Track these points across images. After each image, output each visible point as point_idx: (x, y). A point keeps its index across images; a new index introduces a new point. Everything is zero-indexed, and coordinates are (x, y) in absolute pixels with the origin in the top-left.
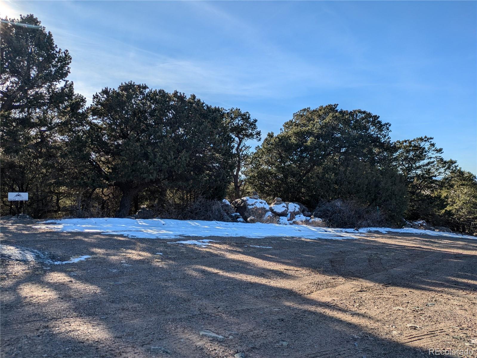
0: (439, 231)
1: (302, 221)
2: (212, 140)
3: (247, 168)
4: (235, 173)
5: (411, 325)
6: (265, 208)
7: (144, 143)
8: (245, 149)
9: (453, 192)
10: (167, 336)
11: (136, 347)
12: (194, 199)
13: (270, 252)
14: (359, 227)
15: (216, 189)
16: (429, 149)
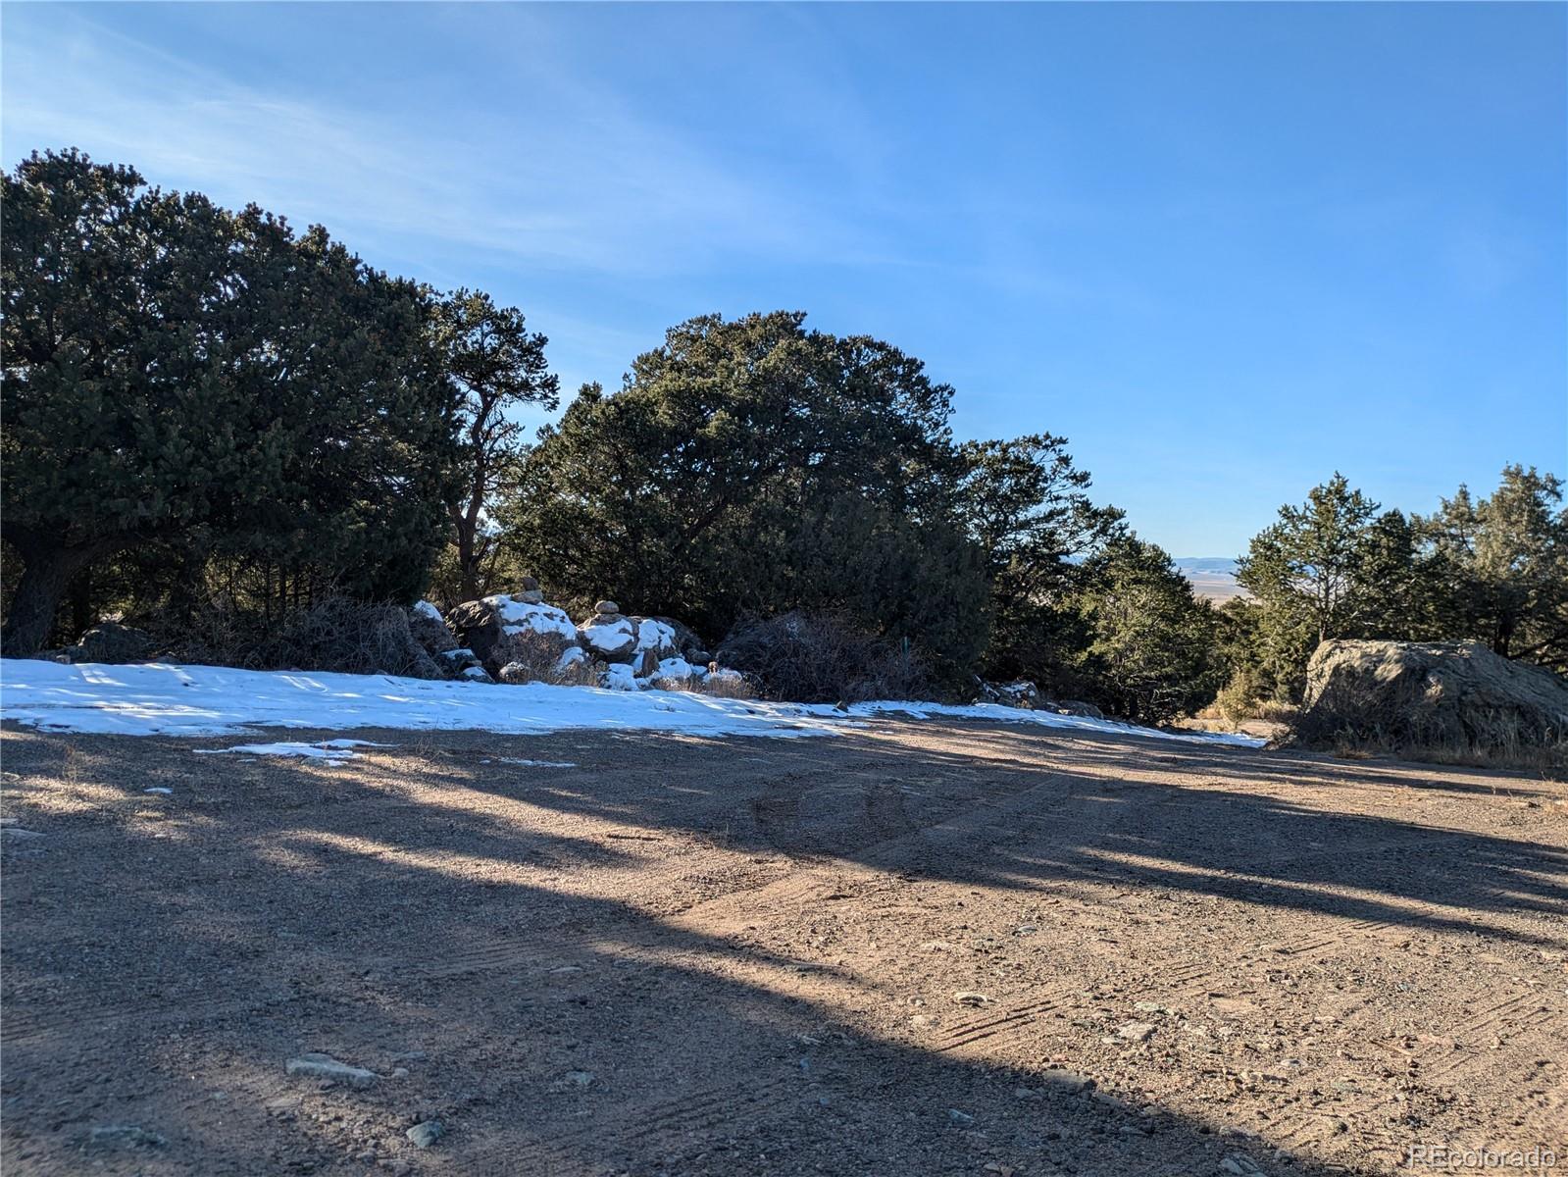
0: (1070, 714)
1: (679, 679)
2: (382, 391)
3: (507, 497)
4: (464, 514)
5: (965, 995)
6: (561, 636)
7: (119, 383)
8: (502, 431)
9: (1112, 600)
10: (160, 1085)
11: (28, 1136)
12: (311, 596)
13: (567, 778)
14: (852, 699)
15: (392, 565)
16: (1054, 471)
